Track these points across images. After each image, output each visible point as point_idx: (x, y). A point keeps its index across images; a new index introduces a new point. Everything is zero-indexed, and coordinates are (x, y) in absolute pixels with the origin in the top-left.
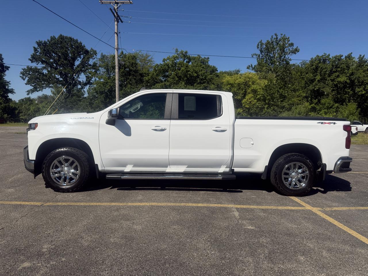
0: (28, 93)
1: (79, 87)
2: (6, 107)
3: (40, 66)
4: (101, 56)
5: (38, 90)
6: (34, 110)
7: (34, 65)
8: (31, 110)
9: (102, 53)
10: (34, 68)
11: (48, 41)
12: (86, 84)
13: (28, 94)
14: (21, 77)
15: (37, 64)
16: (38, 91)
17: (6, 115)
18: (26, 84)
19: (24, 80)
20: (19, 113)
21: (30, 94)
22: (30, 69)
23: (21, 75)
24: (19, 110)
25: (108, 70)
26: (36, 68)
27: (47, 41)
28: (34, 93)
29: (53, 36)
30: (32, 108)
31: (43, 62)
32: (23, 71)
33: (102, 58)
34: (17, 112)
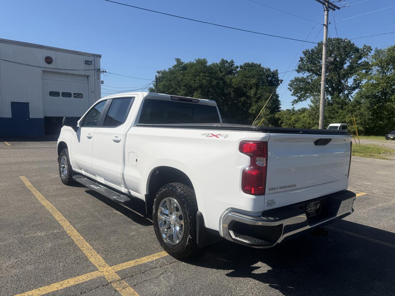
0: (293, 103)
1: (346, 92)
2: (271, 118)
3: (306, 75)
4: (375, 52)
5: (303, 99)
6: (294, 120)
7: (300, 75)
8: (292, 120)
9: (376, 48)
10: (300, 79)
11: (316, 48)
12: (354, 89)
13: (293, 105)
14: (288, 88)
15: (303, 74)
16: (302, 101)
17: (271, 125)
18: (292, 95)
19: (291, 91)
20: (282, 123)
21: (295, 104)
22: (297, 80)
23: (289, 87)
24: (282, 121)
25: (382, 67)
26: (303, 78)
27: (314, 48)
28: (299, 103)
29: (320, 42)
30: (293, 118)
31: (309, 71)
32: (290, 82)
33: (376, 54)
34: (280, 122)
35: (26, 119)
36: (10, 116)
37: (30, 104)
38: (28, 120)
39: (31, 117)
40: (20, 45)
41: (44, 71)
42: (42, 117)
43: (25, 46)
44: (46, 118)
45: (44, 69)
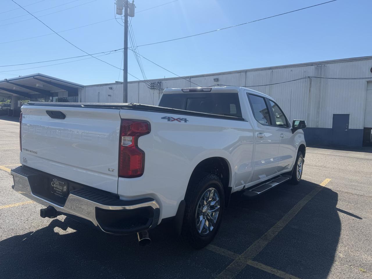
35: (345, 130)
36: (331, 127)
37: (350, 116)
38: (346, 130)
39: (350, 128)
40: (347, 62)
41: (368, 82)
42: (361, 128)
43: (352, 61)
44: (365, 129)
45: (369, 80)
